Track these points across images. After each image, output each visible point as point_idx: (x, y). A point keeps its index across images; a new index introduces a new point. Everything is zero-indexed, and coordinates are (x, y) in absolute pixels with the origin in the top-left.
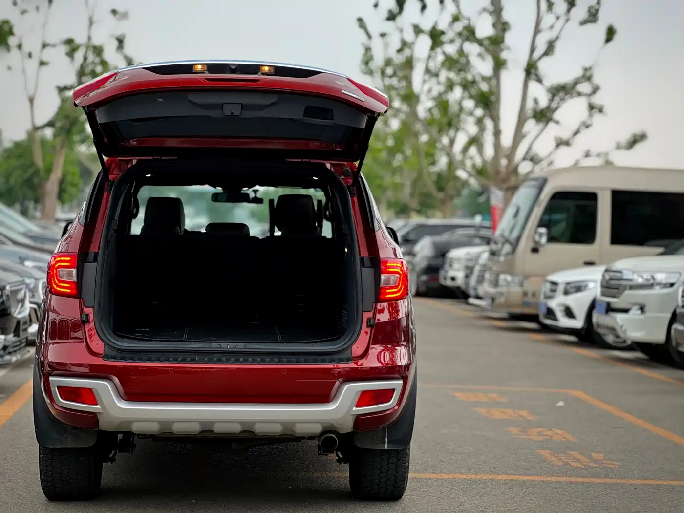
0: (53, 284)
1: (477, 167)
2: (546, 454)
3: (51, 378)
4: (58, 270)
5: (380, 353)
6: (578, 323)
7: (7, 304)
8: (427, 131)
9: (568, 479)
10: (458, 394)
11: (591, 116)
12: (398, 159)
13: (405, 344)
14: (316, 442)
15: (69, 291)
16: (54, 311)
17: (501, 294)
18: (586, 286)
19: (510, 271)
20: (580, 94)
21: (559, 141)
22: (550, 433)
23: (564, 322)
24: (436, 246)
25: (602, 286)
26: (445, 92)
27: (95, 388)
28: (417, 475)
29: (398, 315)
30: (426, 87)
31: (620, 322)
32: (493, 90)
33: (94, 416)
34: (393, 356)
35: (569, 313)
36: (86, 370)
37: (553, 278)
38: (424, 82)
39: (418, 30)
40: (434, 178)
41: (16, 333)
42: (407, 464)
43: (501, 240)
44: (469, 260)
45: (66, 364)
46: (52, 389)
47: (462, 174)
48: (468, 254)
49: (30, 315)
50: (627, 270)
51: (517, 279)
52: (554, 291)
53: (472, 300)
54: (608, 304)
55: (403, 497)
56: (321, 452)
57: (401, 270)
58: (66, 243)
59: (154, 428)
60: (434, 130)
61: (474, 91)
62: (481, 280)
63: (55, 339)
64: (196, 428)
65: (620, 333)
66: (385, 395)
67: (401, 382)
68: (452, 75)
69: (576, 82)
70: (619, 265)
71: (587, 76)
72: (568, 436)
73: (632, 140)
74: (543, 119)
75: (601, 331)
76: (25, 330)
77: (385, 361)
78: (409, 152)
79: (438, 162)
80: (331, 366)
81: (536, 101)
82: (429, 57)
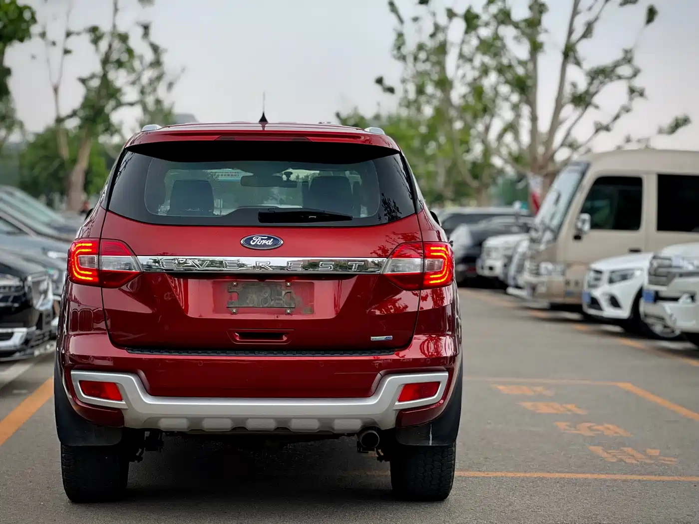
0: (74, 272)
1: (513, 154)
2: (599, 450)
3: (72, 373)
4: (78, 256)
5: (424, 343)
6: (624, 313)
7: (29, 297)
8: (461, 118)
9: (624, 477)
10: (501, 387)
11: (631, 99)
12: (432, 147)
13: (450, 333)
14: (355, 438)
15: (90, 279)
16: (76, 301)
17: (542, 283)
18: (632, 274)
19: (552, 260)
20: (620, 77)
21: (599, 126)
22: (600, 427)
23: (609, 312)
24: (473, 234)
25: (650, 274)
26: (480, 77)
27: (119, 383)
28: (462, 474)
29: (443, 302)
30: (460, 72)
31: (669, 311)
32: (530, 75)
33: (119, 412)
34: (438, 346)
35: (614, 302)
36: (109, 363)
37: (598, 266)
38: (458, 67)
39: (451, 14)
40: (469, 166)
41: (39, 326)
42: (453, 462)
43: (541, 227)
44: (507, 249)
45: (89, 356)
46: (73, 383)
47: (497, 162)
48: (506, 242)
49: (53, 307)
50: (677, 256)
51: (559, 268)
52: (597, 279)
53: (511, 290)
54: (657, 293)
55: (448, 497)
56: (360, 449)
57: (446, 254)
58: (87, 227)
59: (182, 425)
60: (468, 117)
61: (509, 76)
62: (520, 269)
63: (76, 330)
64: (227, 425)
65: (669, 323)
66: (429, 389)
67: (447, 374)
68: (487, 59)
69: (617, 65)
70: (667, 252)
71: (628, 58)
72: (621, 432)
73: (673, 125)
74: (582, 103)
75: (649, 321)
76: (49, 323)
77: (429, 353)
78: (442, 139)
79: (472, 150)
80: (371, 358)
81: (574, 85)
82: (463, 42)
